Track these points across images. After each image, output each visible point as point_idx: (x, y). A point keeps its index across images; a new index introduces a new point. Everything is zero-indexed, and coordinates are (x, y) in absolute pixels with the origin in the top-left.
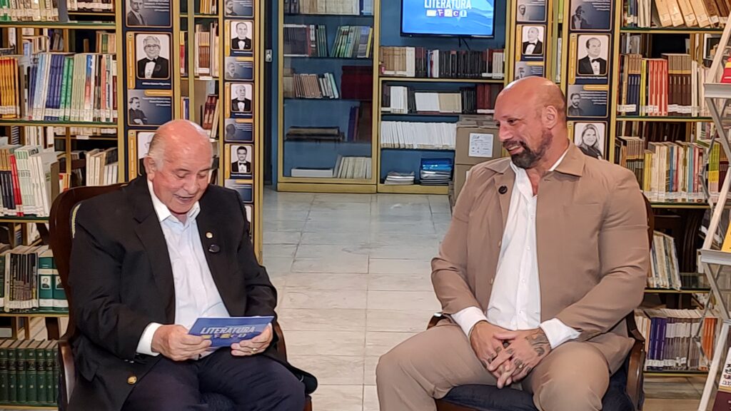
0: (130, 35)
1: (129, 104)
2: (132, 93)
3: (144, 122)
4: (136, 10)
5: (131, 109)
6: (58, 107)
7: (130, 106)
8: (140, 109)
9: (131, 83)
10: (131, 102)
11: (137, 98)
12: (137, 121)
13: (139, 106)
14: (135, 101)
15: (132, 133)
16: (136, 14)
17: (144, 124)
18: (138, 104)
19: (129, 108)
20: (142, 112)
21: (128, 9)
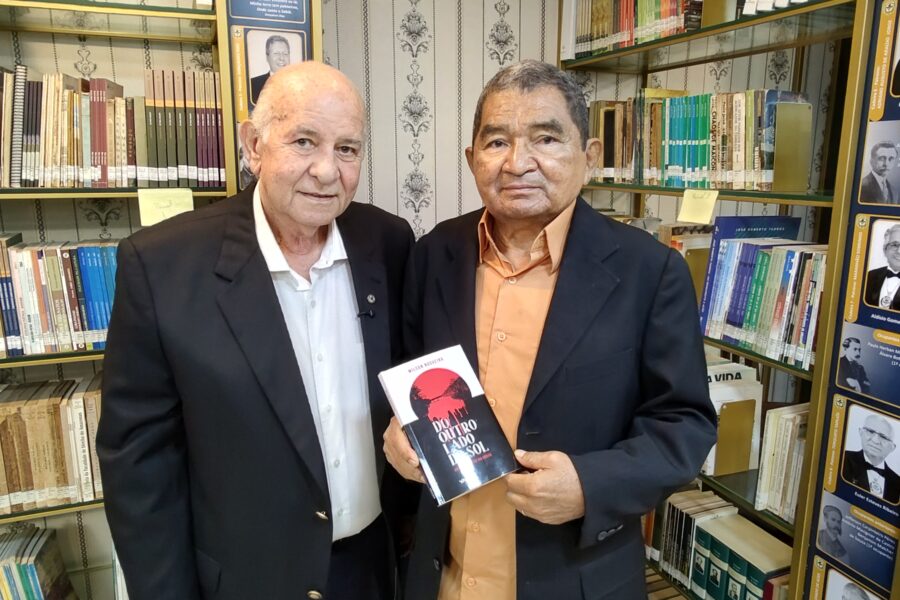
0: (862, 219)
1: (842, 348)
2: (849, 330)
3: (864, 388)
4: (880, 173)
5: (844, 359)
6: (740, 325)
7: (843, 352)
8: (860, 362)
9: (851, 311)
10: (847, 346)
11: (858, 341)
12: (852, 382)
13: (858, 357)
14: (853, 344)
15: (839, 400)
16: (880, 180)
17: (863, 392)
18: (857, 353)
19: (841, 355)
20: (862, 368)
21: (867, 169)
